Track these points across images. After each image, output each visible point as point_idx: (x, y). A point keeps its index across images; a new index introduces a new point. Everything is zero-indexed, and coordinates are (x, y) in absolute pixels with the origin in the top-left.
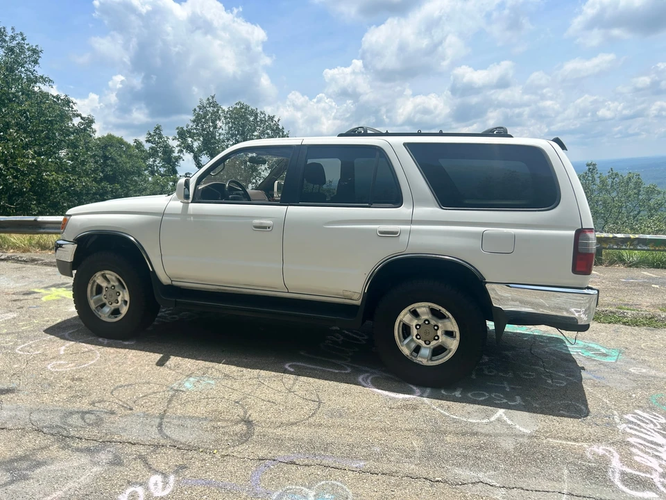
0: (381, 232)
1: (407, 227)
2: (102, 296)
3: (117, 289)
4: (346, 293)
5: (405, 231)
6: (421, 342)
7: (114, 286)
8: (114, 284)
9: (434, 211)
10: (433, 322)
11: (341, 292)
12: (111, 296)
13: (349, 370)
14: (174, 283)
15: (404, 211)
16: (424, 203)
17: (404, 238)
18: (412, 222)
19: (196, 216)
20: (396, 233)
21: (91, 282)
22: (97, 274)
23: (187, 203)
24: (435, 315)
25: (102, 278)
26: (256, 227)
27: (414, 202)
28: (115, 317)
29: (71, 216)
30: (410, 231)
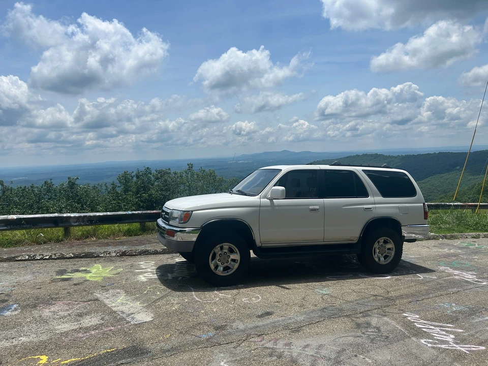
0: (366, 209)
1: (374, 206)
2: (216, 260)
3: (228, 254)
4: (351, 238)
5: (373, 207)
6: (380, 255)
7: (225, 252)
8: (226, 251)
9: (380, 198)
10: (384, 246)
11: (349, 238)
12: (225, 259)
13: (352, 275)
14: (263, 245)
15: (370, 199)
16: (377, 195)
17: (374, 211)
18: (375, 204)
19: (279, 206)
20: (371, 208)
21: (212, 252)
22: (217, 247)
23: (271, 200)
24: (385, 242)
25: (219, 248)
26: (311, 210)
27: (374, 195)
28: (228, 272)
29: (192, 211)
30: (376, 207)
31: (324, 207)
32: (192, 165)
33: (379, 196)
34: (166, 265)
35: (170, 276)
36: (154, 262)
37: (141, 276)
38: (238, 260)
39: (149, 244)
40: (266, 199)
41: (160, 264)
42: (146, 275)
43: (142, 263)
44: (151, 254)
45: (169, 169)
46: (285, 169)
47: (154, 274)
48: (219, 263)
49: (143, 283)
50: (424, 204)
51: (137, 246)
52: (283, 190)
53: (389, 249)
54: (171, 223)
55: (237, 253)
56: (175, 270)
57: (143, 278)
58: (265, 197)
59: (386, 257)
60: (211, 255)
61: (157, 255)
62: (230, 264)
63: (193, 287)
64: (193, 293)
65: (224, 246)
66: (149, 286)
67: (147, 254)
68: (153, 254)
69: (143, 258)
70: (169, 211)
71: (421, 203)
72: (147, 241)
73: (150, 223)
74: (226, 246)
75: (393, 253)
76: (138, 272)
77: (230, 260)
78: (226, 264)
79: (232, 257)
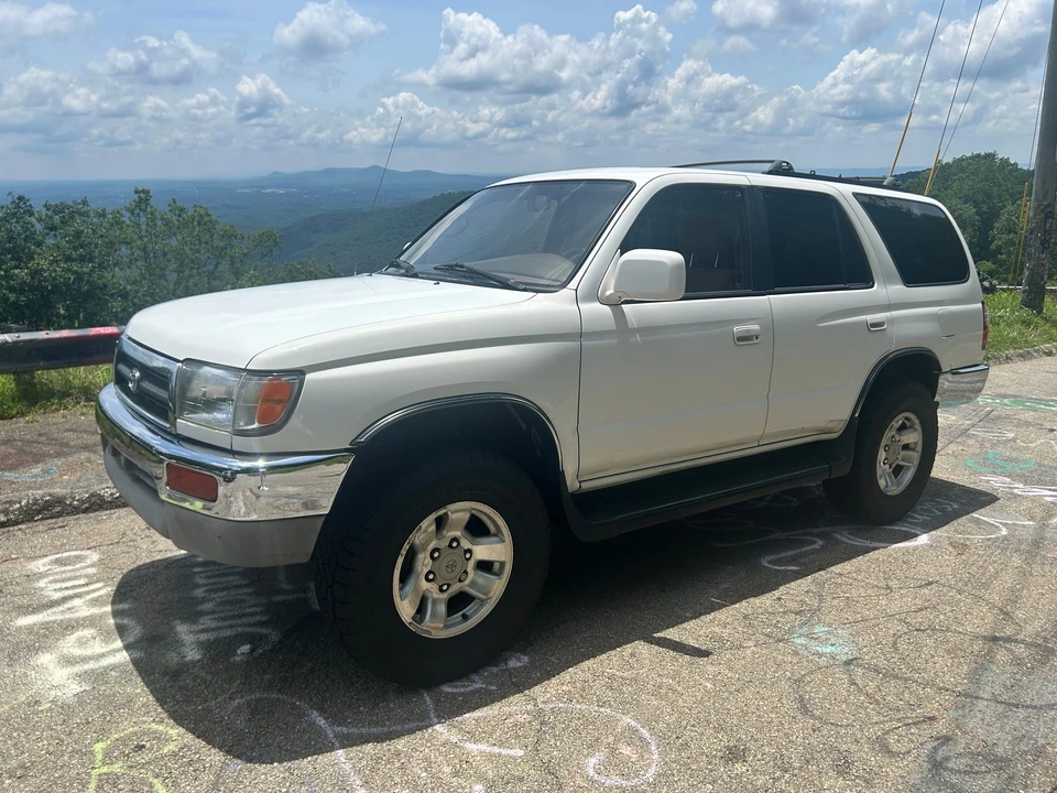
0: (873, 325)
2: (419, 580)
3: (466, 544)
4: (829, 426)
5: (888, 320)
6: (887, 466)
7: (455, 539)
8: (458, 533)
9: (898, 290)
10: (898, 438)
12: (452, 567)
13: (821, 542)
14: (584, 485)
15: (879, 291)
16: (891, 281)
17: (889, 330)
18: (889, 307)
20: (882, 324)
22: (424, 524)
23: (615, 304)
24: (902, 428)
25: (433, 527)
26: (740, 339)
27: (887, 281)
28: (465, 617)
29: (300, 373)
30: (892, 321)
31: (772, 325)
32: (147, 192)
33: (895, 284)
34: (153, 564)
35: (189, 641)
36: (95, 556)
37: (45, 659)
38: (502, 564)
39: (58, 455)
40: (598, 305)
41: (128, 563)
42: (69, 645)
43: (39, 565)
44: (75, 511)
45: (85, 203)
46: (648, 180)
47: (107, 639)
48: (431, 588)
49: (65, 710)
50: (983, 303)
51: (12, 468)
52: (678, 266)
53: (906, 447)
54: (184, 425)
55: (499, 532)
56: (199, 593)
57: (60, 675)
58: (593, 295)
59: (898, 470)
60: (400, 560)
61: (104, 514)
62: (473, 584)
63: (322, 711)
64: (341, 752)
65: (452, 516)
66: (102, 733)
67: (59, 515)
68: (86, 511)
69: (39, 534)
70: (159, 362)
71: (977, 302)
72: (51, 440)
73: (54, 373)
74: (459, 512)
75: (916, 456)
76: (30, 629)
77: (471, 565)
78: (455, 588)
79: (483, 551)
